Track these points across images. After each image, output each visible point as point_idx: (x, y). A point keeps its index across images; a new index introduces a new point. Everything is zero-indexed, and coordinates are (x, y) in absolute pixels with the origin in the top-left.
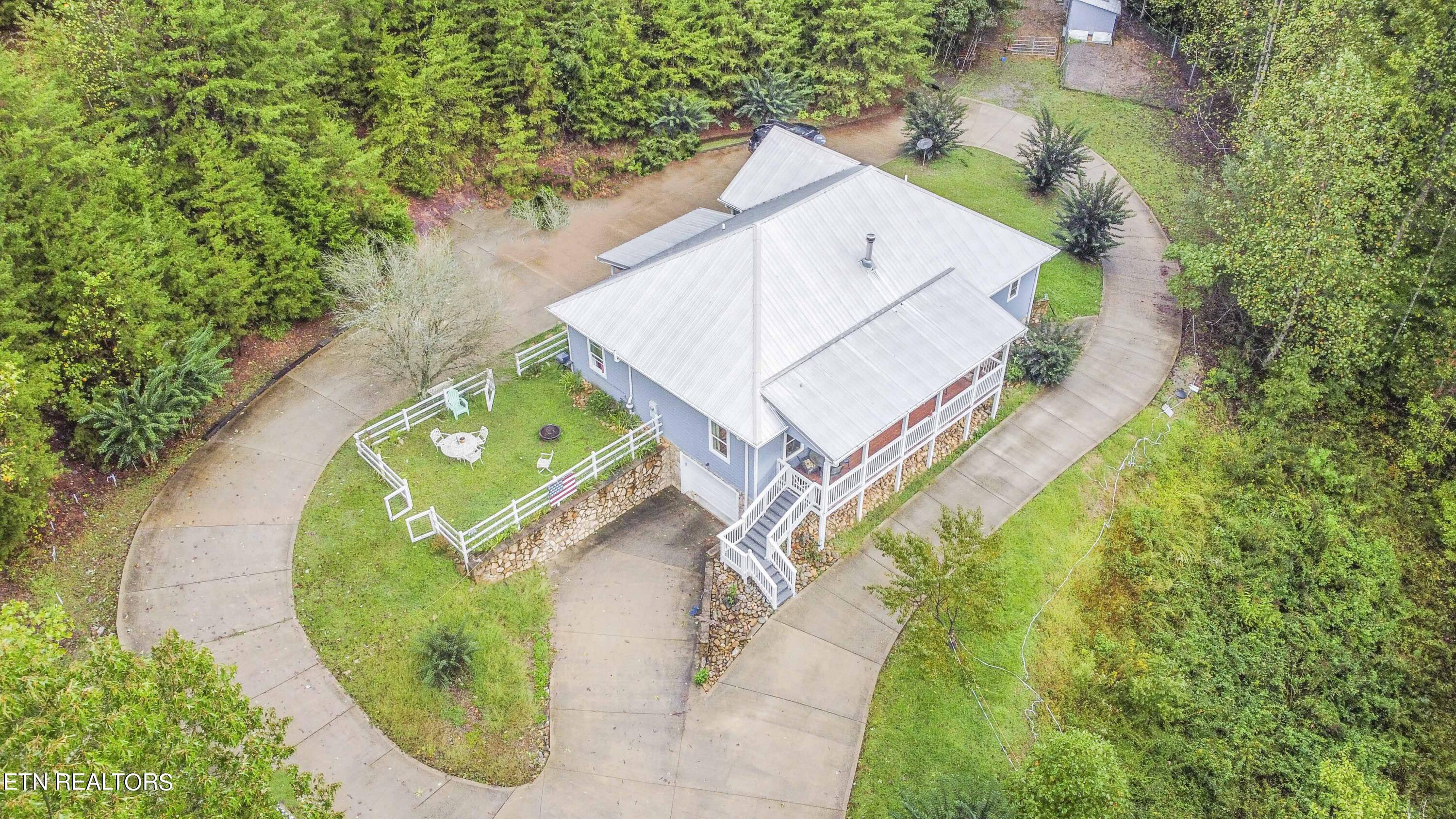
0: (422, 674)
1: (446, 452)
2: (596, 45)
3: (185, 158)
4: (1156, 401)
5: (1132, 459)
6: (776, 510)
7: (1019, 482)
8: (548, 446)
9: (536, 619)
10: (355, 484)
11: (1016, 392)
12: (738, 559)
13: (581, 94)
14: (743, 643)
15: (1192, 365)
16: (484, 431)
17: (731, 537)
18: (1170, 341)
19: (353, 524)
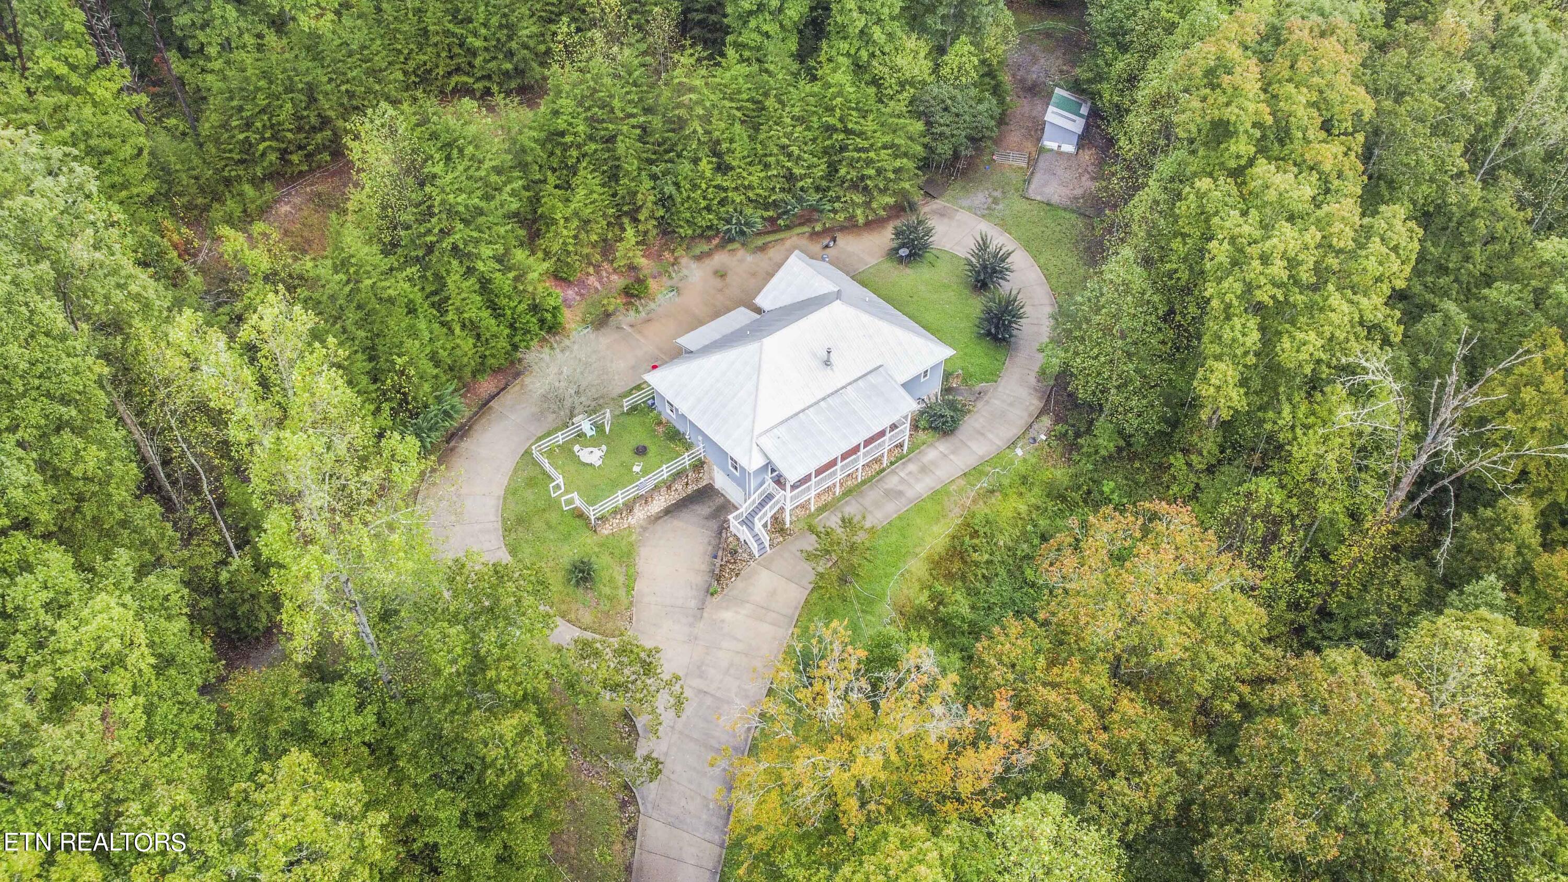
0: (569, 581)
1: (583, 459)
2: (685, 178)
3: (438, 277)
4: (1013, 444)
5: (984, 483)
6: (762, 504)
7: (910, 494)
8: (640, 458)
9: (629, 554)
10: (532, 474)
11: (922, 436)
12: (738, 530)
13: (674, 210)
14: (737, 575)
15: (1047, 421)
16: (604, 447)
17: (736, 518)
18: (1036, 404)
19: (531, 497)
